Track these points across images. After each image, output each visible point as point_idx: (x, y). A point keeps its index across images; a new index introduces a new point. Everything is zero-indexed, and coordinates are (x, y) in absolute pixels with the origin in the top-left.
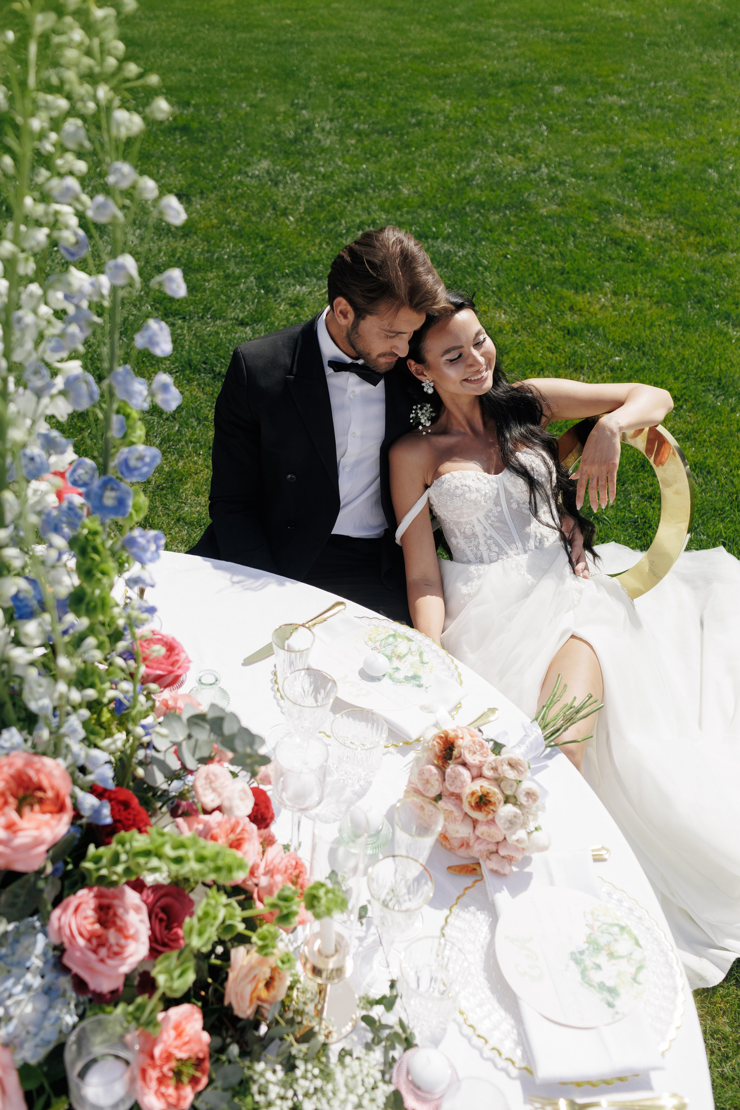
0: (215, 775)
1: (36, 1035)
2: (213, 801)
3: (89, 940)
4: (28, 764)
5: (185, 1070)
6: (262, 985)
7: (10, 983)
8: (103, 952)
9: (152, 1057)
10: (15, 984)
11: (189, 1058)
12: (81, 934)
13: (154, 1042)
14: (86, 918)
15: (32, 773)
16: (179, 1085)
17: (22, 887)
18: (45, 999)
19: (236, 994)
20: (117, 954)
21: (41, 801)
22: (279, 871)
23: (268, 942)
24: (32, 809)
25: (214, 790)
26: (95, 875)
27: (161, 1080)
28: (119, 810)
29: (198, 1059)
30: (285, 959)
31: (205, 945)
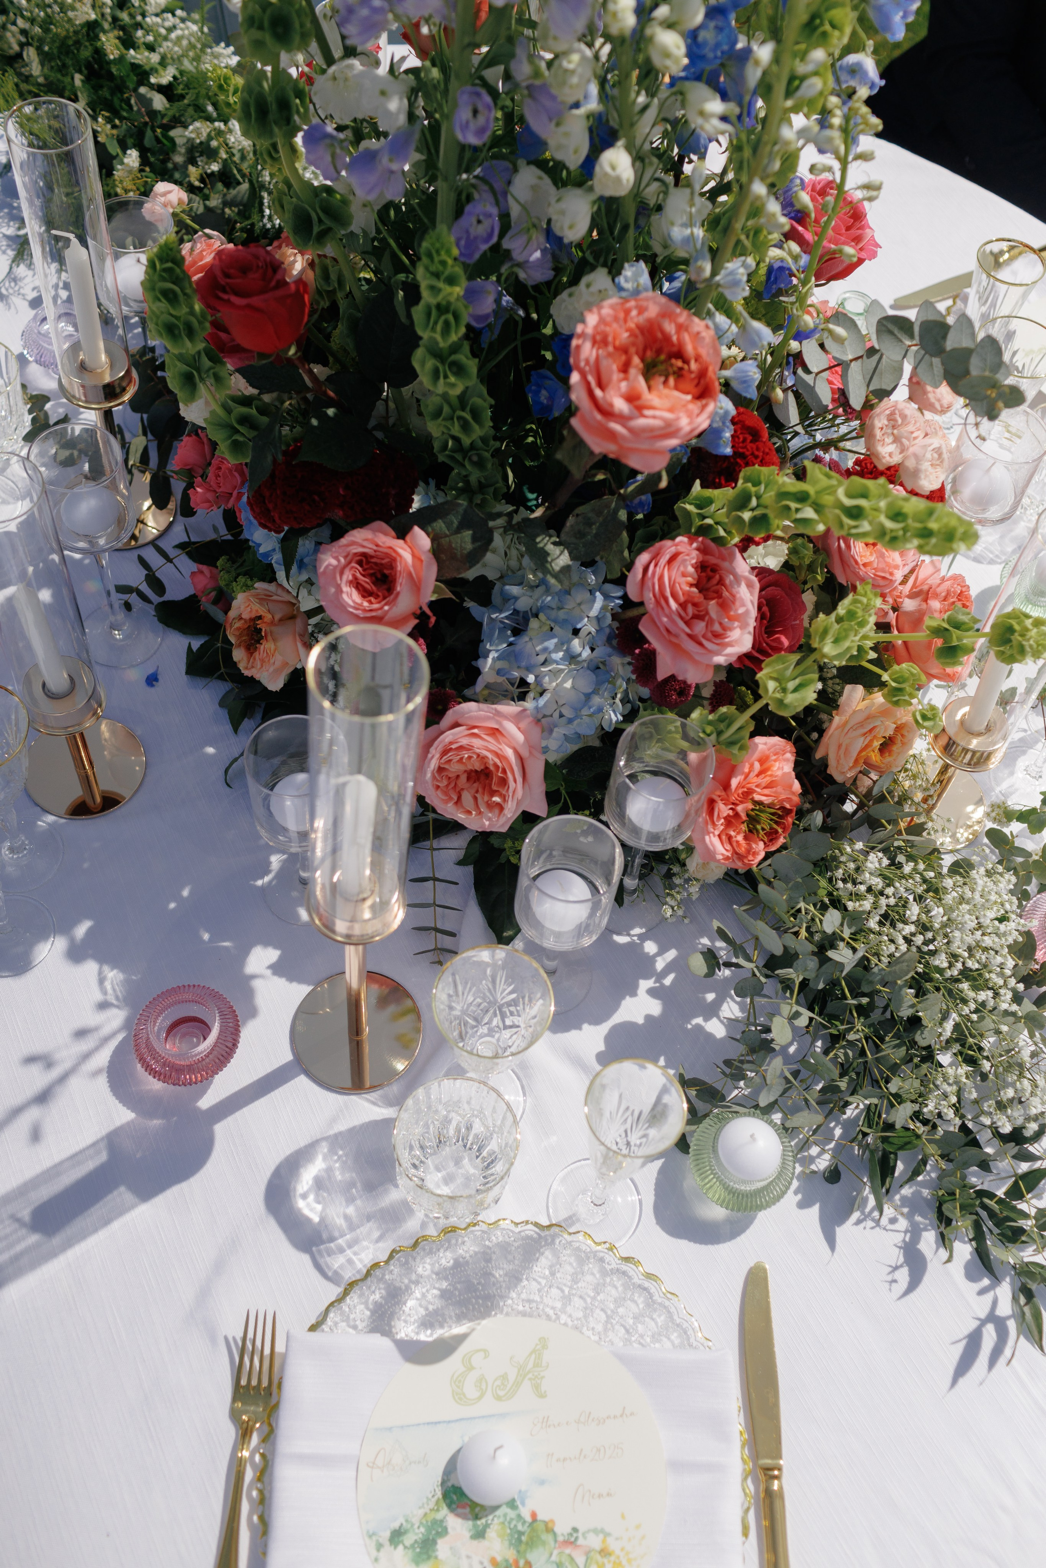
0: (904, 417)
1: (570, 721)
2: (890, 455)
3: (683, 605)
4: (665, 314)
5: (764, 817)
6: (877, 744)
7: (551, 643)
8: (700, 627)
9: (726, 787)
10: (557, 649)
11: (770, 806)
12: (674, 596)
13: (732, 771)
14: (684, 575)
15: (670, 328)
16: (751, 833)
17: (599, 513)
18: (592, 677)
19: (840, 746)
20: (717, 636)
21: (679, 374)
22: (936, 596)
23: (906, 686)
24: (665, 383)
25: (897, 440)
26: (697, 522)
27: (729, 822)
28: (744, 440)
29: (783, 808)
30: (929, 714)
31: (838, 657)
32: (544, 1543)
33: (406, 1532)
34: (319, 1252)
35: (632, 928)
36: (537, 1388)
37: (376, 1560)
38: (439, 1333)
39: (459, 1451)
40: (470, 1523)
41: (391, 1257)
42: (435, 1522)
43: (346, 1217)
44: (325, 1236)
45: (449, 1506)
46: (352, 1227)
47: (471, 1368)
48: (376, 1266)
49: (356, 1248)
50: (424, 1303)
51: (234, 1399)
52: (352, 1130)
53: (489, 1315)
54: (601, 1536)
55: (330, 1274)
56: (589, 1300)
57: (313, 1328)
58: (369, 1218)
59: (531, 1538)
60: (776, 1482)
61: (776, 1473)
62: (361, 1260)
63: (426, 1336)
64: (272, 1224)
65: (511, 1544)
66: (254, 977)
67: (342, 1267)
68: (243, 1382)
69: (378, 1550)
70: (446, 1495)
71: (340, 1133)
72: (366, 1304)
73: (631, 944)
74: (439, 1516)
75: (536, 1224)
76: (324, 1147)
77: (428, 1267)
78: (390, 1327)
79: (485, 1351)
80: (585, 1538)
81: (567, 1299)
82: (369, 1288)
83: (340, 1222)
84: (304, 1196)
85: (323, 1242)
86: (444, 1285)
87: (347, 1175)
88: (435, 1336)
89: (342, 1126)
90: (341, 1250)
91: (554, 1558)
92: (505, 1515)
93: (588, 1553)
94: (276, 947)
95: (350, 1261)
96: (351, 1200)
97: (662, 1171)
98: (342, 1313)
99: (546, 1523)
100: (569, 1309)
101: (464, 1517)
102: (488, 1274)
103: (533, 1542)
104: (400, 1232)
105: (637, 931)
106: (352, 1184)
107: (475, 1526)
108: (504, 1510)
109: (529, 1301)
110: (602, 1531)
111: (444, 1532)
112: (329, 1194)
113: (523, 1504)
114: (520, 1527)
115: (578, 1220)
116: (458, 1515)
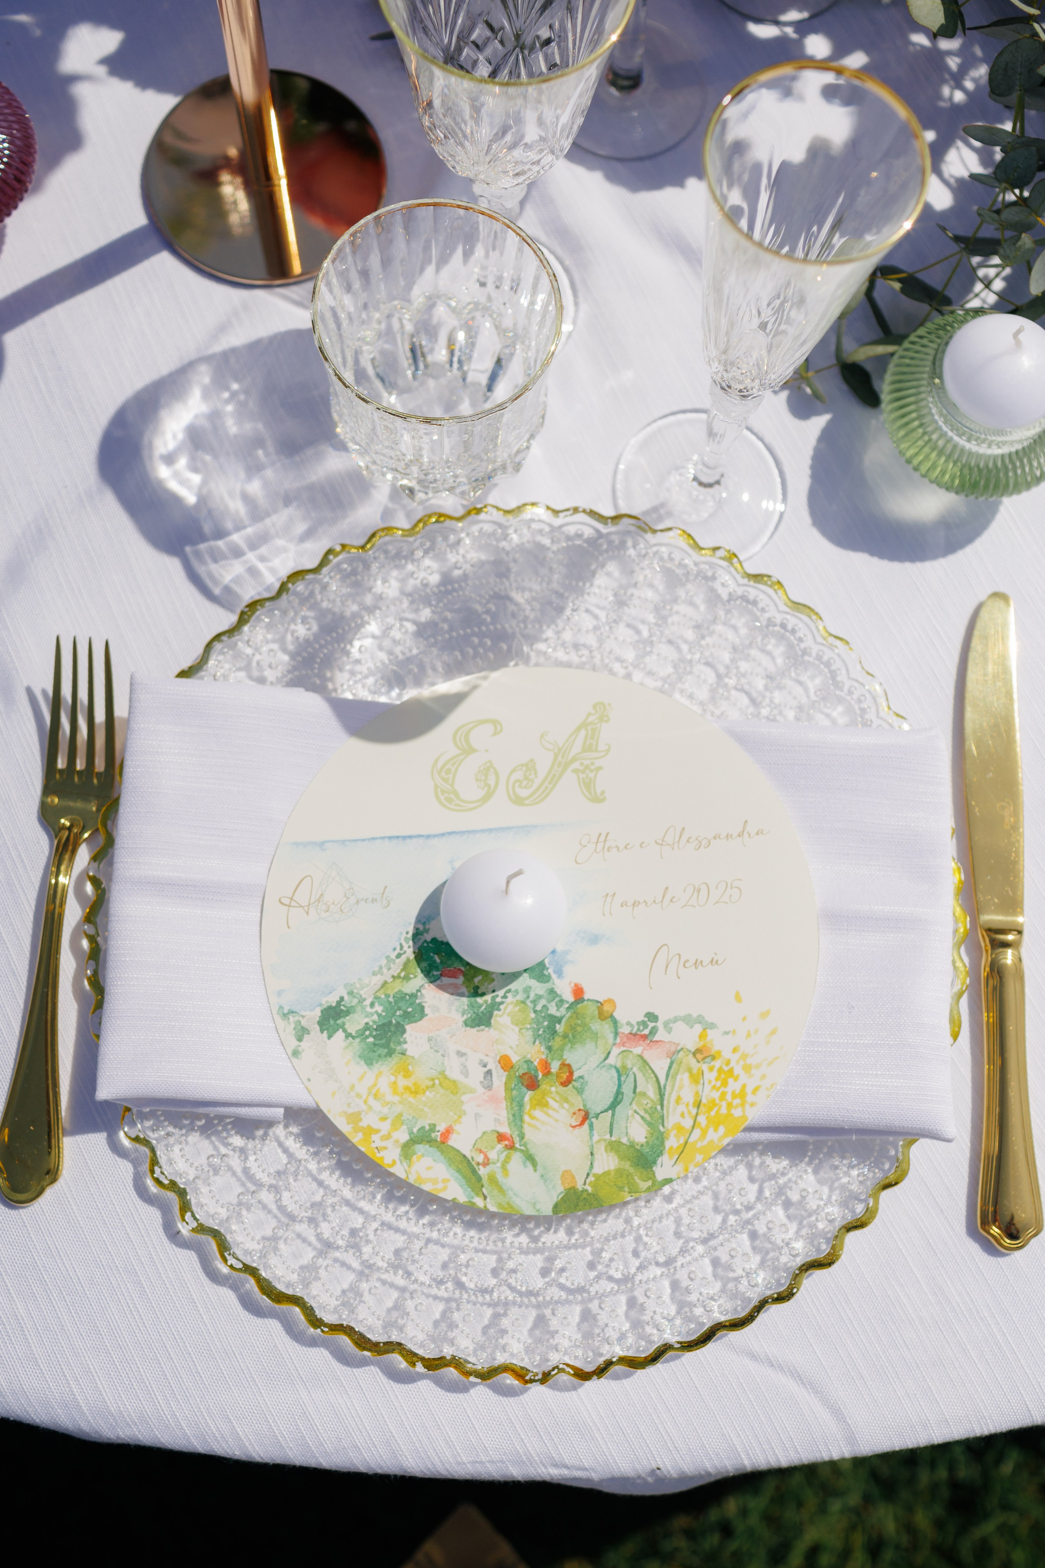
32: (595, 1037)
33: (348, 1012)
34: (198, 555)
35: (784, 11)
36: (588, 786)
37: (296, 1053)
38: (410, 693)
39: (443, 885)
40: (465, 1000)
41: (324, 562)
42: (401, 997)
43: (246, 498)
44: (207, 528)
45: (427, 973)
46: (257, 514)
47: (470, 750)
48: (296, 576)
49: (263, 550)
50: (387, 643)
51: (47, 789)
52: (254, 347)
53: (505, 665)
54: (698, 1028)
55: (217, 591)
56: (685, 647)
57: (183, 674)
58: (287, 500)
59: (573, 1028)
60: (1010, 952)
61: (1010, 937)
62: (272, 571)
63: (393, 697)
64: (110, 504)
65: (536, 1036)
66: (74, 78)
67: (237, 580)
68: (61, 763)
69: (300, 1039)
70: (420, 956)
71: (234, 351)
72: (282, 641)
73: (780, 42)
74: (410, 987)
75: (592, 514)
76: (204, 376)
77: (394, 584)
78: (324, 679)
79: (495, 722)
80: (669, 1031)
81: (644, 646)
82: (284, 612)
83: (237, 507)
84: (169, 459)
85: (203, 538)
86: (426, 614)
87: (248, 427)
88: (405, 698)
89: (237, 338)
90: (237, 553)
91: (611, 1060)
92: (527, 990)
93: (674, 1055)
94: (114, 25)
95: (253, 571)
96: (254, 469)
97: (827, 436)
98: (238, 656)
99: (600, 1005)
100: (650, 661)
101: (455, 992)
102: (502, 598)
103: (573, 1036)
104: (345, 524)
105: (793, 15)
106: (258, 442)
107: (471, 1006)
108: (525, 980)
109: (576, 647)
110: (700, 1020)
111: (419, 1013)
112: (216, 457)
113: (560, 973)
114: (553, 1010)
115: (670, 514)
116: (442, 988)
